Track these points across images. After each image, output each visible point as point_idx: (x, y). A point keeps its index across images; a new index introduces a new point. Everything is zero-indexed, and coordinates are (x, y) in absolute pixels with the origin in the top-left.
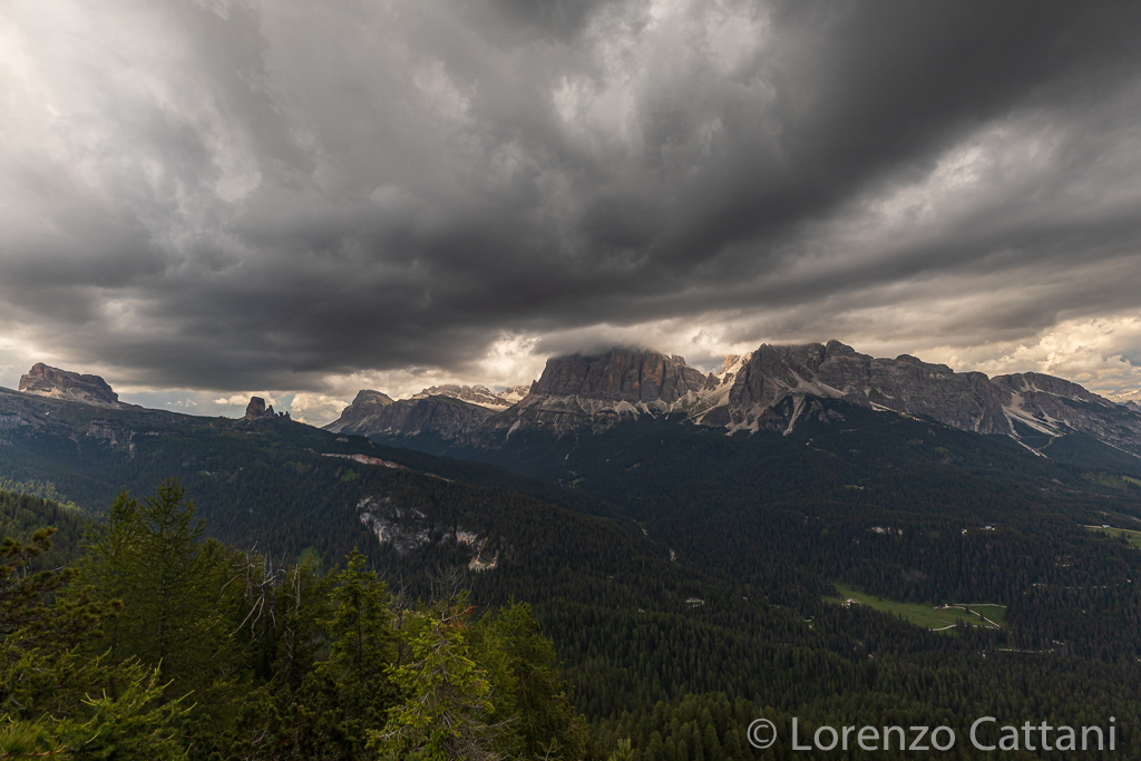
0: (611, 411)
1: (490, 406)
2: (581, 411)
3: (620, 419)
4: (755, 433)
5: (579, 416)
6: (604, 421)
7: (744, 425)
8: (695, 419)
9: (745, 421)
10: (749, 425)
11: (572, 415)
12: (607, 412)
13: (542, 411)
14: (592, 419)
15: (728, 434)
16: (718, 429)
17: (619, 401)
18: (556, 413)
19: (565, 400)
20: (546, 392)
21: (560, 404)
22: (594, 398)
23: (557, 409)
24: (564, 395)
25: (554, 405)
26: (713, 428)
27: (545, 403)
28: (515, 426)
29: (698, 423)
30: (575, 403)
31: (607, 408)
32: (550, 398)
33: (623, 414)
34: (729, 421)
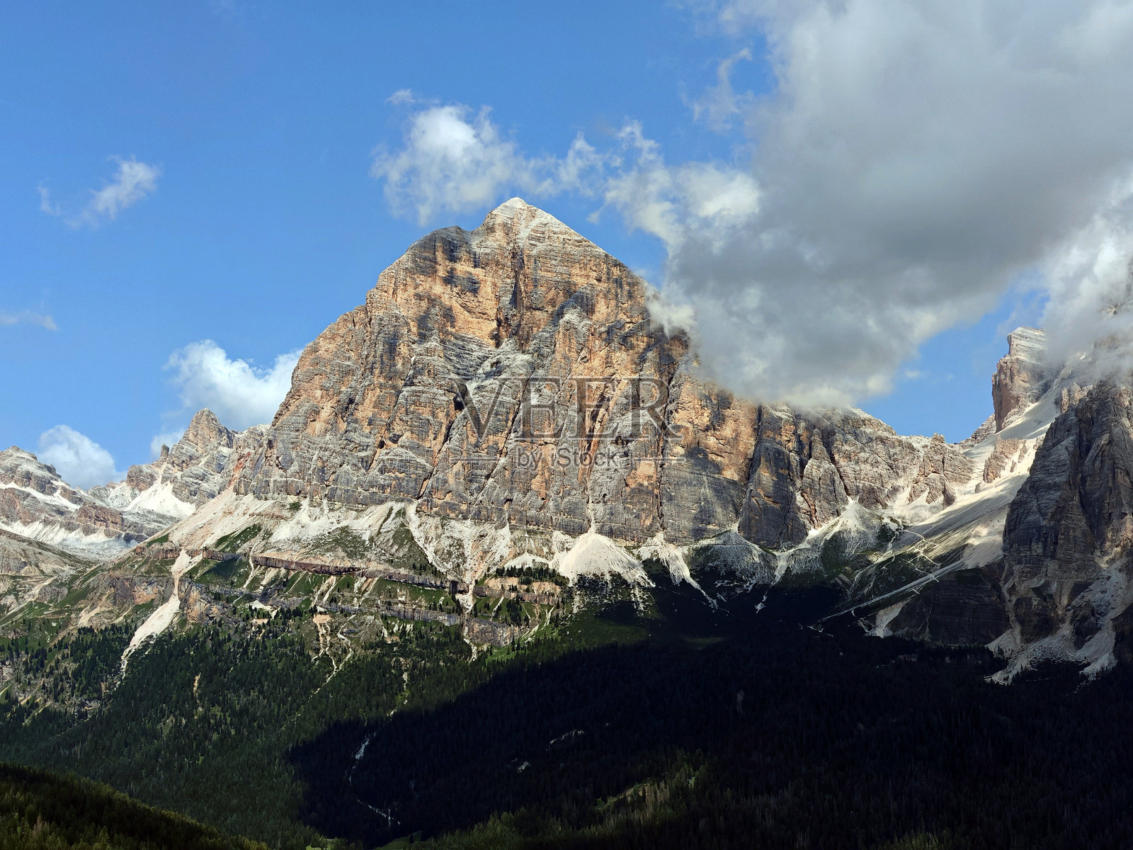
0: (543, 573)
1: (56, 536)
2: (425, 567)
3: (577, 604)
4: (1102, 674)
5: (415, 588)
6: (514, 612)
7: (1058, 644)
8: (870, 614)
9: (1066, 630)
10: (1079, 644)
11: (387, 584)
12: (528, 576)
13: (268, 563)
14: (467, 600)
15: (998, 677)
16: (959, 654)
17: (576, 530)
18: (325, 572)
19: (365, 523)
20: (286, 489)
21: (345, 540)
22: (479, 518)
23: (328, 560)
24: (360, 504)
25: (319, 544)
26: (941, 653)
27: (283, 532)
28: (157, 623)
29: (881, 632)
30: (404, 536)
31: (527, 561)
32: (303, 515)
33: (589, 584)
34: (999, 626)
